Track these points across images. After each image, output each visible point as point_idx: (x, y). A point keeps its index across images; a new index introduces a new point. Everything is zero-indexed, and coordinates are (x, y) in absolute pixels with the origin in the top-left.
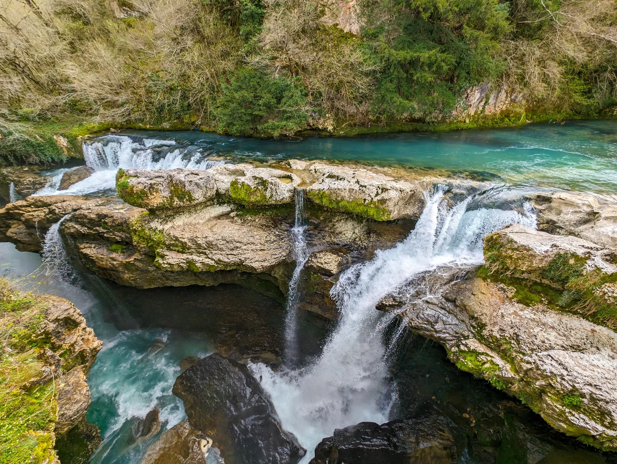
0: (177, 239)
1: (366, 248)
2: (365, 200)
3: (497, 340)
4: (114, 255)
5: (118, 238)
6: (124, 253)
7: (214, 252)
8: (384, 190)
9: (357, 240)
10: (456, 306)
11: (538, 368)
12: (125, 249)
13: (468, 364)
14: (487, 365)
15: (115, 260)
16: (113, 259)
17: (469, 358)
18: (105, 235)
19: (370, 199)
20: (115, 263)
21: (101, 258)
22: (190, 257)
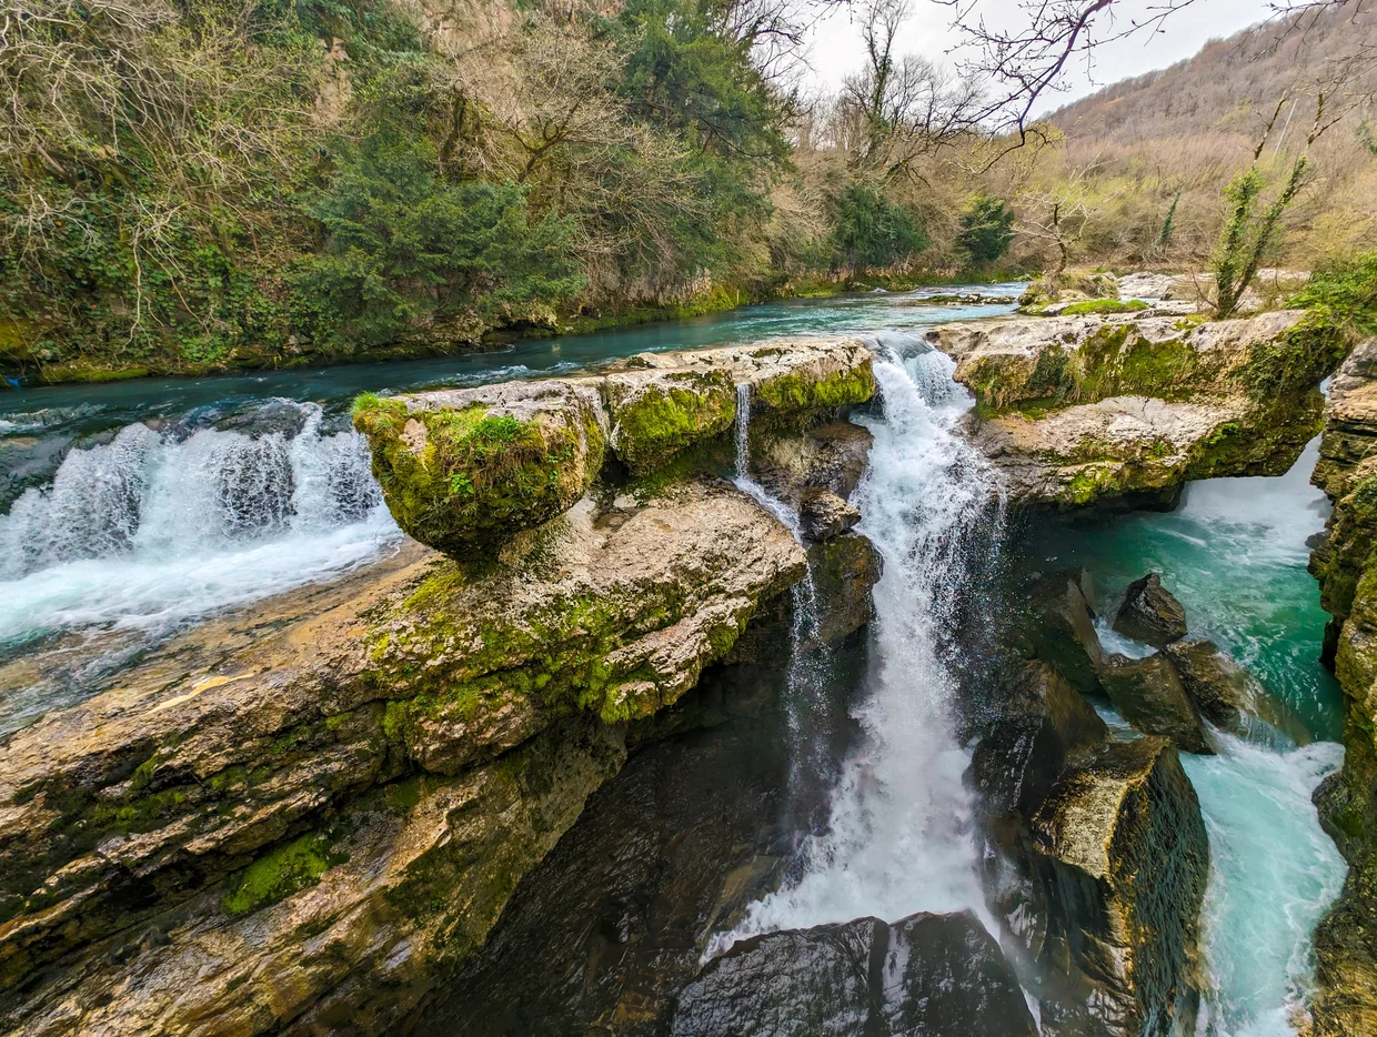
0: (647, 586)
1: (842, 467)
2: (841, 372)
3: (1080, 449)
4: (305, 906)
5: (306, 799)
6: (340, 859)
7: (728, 574)
8: (853, 350)
9: (817, 464)
10: (1009, 455)
11: (1129, 442)
12: (334, 838)
13: (1084, 491)
14: (1098, 476)
15: (332, 920)
16: (313, 928)
17: (1080, 484)
18: (196, 845)
19: (846, 368)
20: (338, 932)
21: (232, 985)
22: (697, 620)
